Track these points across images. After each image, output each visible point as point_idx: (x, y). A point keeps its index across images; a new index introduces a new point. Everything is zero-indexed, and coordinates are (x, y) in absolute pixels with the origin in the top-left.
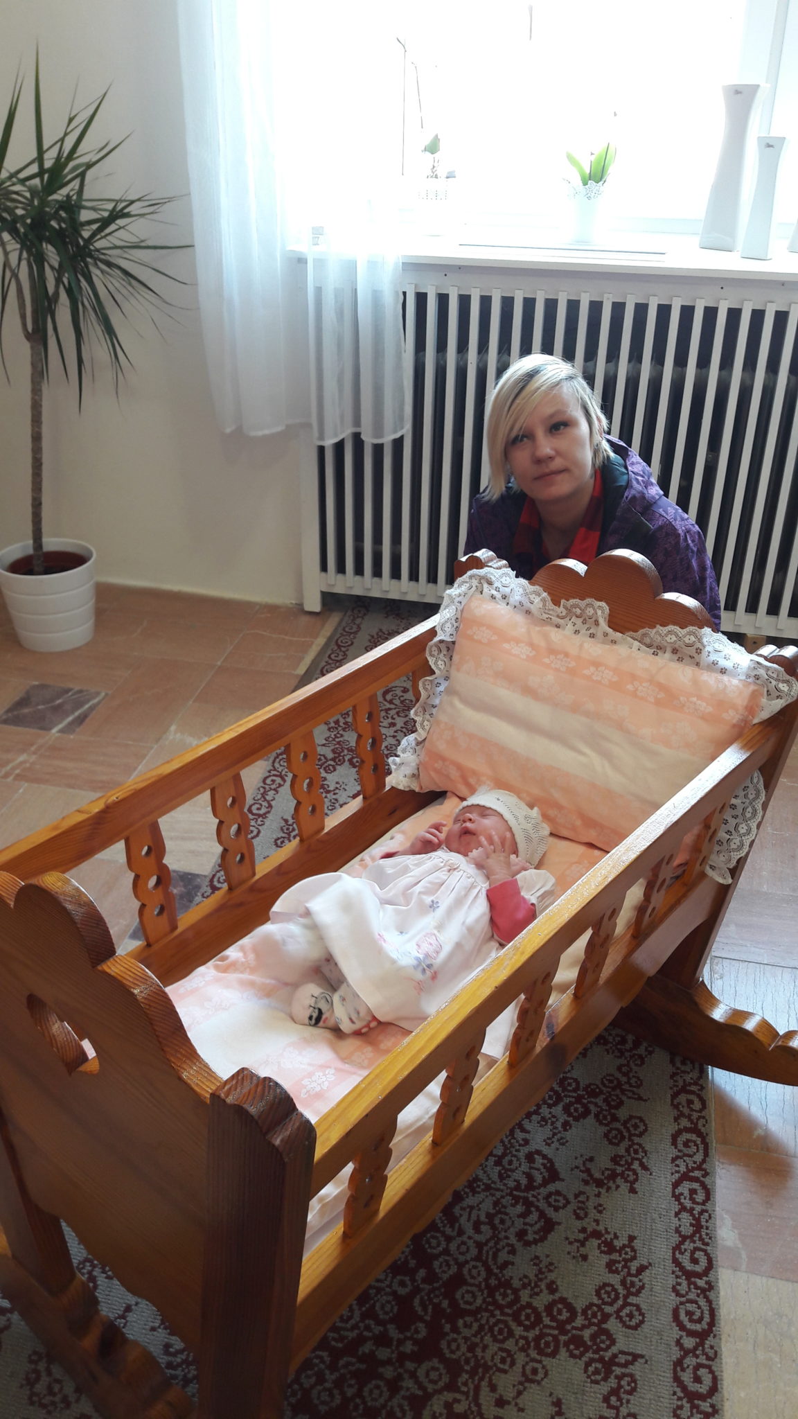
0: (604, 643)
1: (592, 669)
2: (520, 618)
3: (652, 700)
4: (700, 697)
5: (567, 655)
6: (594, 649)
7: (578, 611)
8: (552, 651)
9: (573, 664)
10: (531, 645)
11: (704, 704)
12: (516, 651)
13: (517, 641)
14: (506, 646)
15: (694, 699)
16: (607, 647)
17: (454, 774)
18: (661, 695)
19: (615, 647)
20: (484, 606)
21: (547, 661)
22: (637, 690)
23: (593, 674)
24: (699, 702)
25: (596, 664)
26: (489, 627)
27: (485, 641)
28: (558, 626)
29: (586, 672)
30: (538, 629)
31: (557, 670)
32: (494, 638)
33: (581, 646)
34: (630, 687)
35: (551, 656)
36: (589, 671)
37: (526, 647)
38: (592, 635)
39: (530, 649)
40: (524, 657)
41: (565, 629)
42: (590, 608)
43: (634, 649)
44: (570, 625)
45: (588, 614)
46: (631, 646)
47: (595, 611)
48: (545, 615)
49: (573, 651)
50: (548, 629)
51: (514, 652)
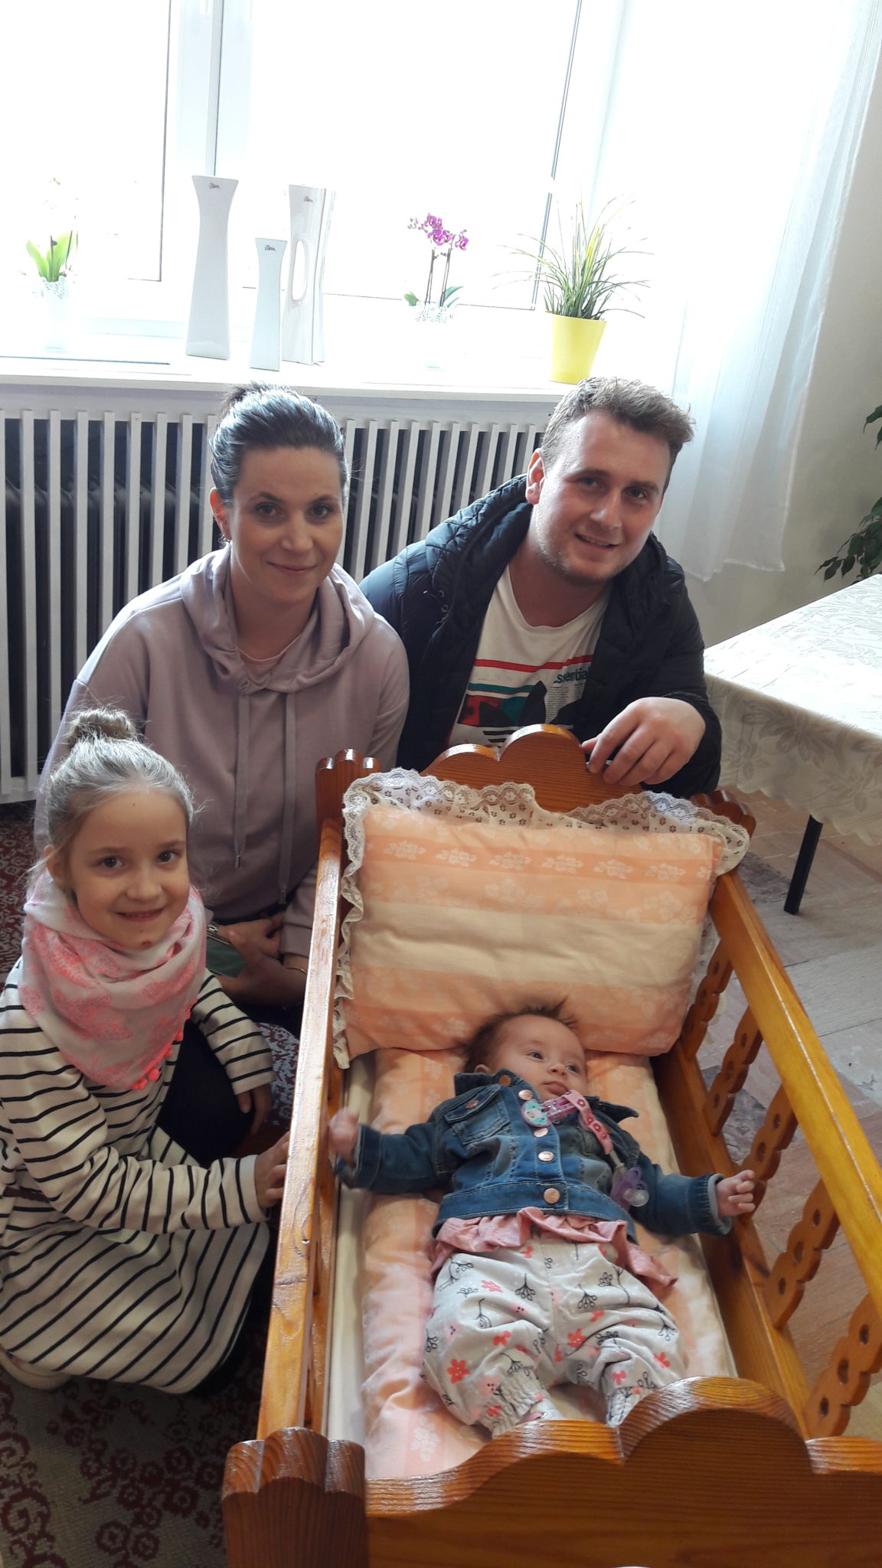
0: (538, 828)
1: (551, 860)
2: (432, 821)
3: (623, 877)
4: (669, 862)
5: (515, 851)
6: (538, 838)
7: (494, 798)
8: (494, 851)
9: (528, 860)
10: (466, 848)
11: (676, 868)
12: (453, 860)
13: (448, 848)
14: (439, 856)
15: (663, 866)
16: (546, 831)
17: (408, 1026)
18: (630, 870)
19: (553, 830)
20: (391, 817)
21: (492, 862)
22: (605, 871)
23: (554, 866)
24: (669, 867)
25: (554, 854)
26: (411, 840)
27: (412, 857)
28: (479, 820)
29: (544, 865)
30: (460, 828)
31: (512, 870)
32: (422, 851)
33: (522, 837)
34: (597, 869)
35: (497, 857)
36: (548, 863)
37: (462, 853)
38: (523, 822)
39: (467, 854)
40: (467, 865)
41: (487, 822)
42: (509, 792)
43: (575, 826)
44: (491, 816)
45: (508, 799)
46: (570, 825)
47: (519, 796)
48: (468, 811)
49: (517, 844)
50: (471, 825)
51: (453, 862)
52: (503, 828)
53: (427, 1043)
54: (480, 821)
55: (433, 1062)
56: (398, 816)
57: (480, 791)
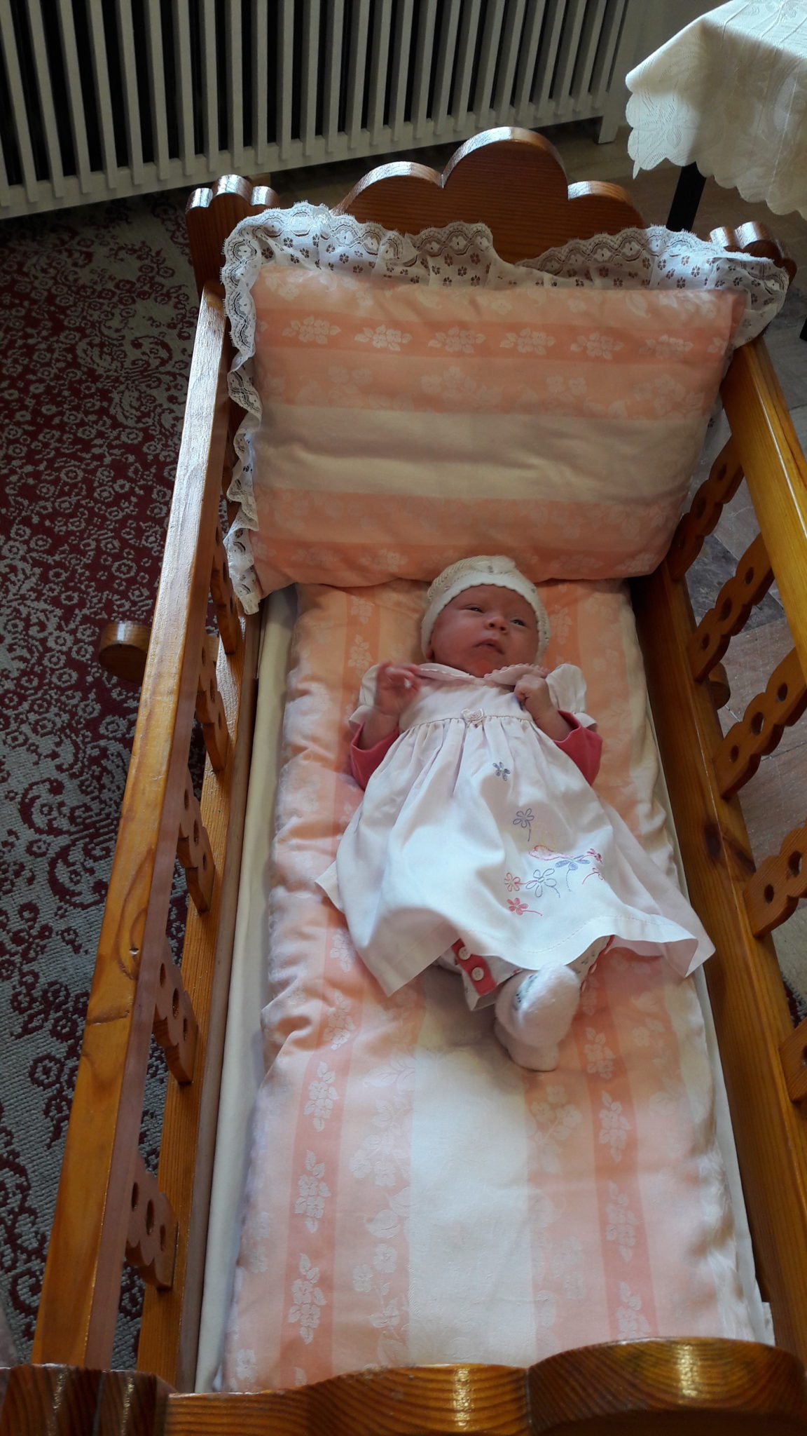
0: (497, 288)
1: (511, 337)
2: (351, 284)
3: (608, 357)
4: (670, 333)
5: (463, 325)
7: (436, 246)
8: (435, 326)
9: (481, 338)
10: (396, 324)
11: (681, 341)
12: (379, 342)
14: (360, 338)
15: (664, 338)
16: (508, 292)
17: (330, 560)
18: (620, 346)
20: (291, 280)
21: (432, 343)
22: (585, 348)
23: (516, 345)
24: (672, 340)
25: (515, 328)
26: (318, 314)
27: (322, 341)
28: (415, 280)
29: (503, 344)
30: (388, 293)
31: (459, 354)
32: (336, 331)
33: (473, 303)
34: (574, 348)
35: (437, 334)
36: (508, 341)
37: (390, 332)
38: (475, 281)
39: (399, 333)
40: (398, 349)
41: (426, 281)
42: (457, 237)
43: (547, 285)
44: (432, 274)
45: (456, 247)
46: (540, 283)
47: (471, 241)
48: (398, 269)
49: (468, 315)
50: (403, 289)
51: (379, 346)
52: (447, 290)
53: (353, 579)
54: (418, 282)
55: (362, 601)
56: (301, 280)
57: (416, 237)
